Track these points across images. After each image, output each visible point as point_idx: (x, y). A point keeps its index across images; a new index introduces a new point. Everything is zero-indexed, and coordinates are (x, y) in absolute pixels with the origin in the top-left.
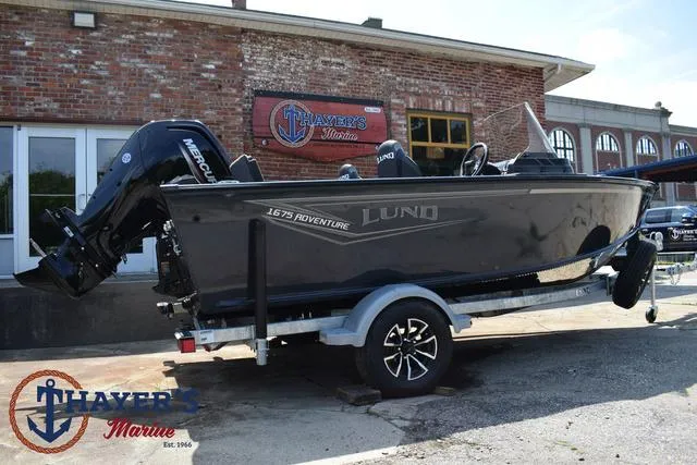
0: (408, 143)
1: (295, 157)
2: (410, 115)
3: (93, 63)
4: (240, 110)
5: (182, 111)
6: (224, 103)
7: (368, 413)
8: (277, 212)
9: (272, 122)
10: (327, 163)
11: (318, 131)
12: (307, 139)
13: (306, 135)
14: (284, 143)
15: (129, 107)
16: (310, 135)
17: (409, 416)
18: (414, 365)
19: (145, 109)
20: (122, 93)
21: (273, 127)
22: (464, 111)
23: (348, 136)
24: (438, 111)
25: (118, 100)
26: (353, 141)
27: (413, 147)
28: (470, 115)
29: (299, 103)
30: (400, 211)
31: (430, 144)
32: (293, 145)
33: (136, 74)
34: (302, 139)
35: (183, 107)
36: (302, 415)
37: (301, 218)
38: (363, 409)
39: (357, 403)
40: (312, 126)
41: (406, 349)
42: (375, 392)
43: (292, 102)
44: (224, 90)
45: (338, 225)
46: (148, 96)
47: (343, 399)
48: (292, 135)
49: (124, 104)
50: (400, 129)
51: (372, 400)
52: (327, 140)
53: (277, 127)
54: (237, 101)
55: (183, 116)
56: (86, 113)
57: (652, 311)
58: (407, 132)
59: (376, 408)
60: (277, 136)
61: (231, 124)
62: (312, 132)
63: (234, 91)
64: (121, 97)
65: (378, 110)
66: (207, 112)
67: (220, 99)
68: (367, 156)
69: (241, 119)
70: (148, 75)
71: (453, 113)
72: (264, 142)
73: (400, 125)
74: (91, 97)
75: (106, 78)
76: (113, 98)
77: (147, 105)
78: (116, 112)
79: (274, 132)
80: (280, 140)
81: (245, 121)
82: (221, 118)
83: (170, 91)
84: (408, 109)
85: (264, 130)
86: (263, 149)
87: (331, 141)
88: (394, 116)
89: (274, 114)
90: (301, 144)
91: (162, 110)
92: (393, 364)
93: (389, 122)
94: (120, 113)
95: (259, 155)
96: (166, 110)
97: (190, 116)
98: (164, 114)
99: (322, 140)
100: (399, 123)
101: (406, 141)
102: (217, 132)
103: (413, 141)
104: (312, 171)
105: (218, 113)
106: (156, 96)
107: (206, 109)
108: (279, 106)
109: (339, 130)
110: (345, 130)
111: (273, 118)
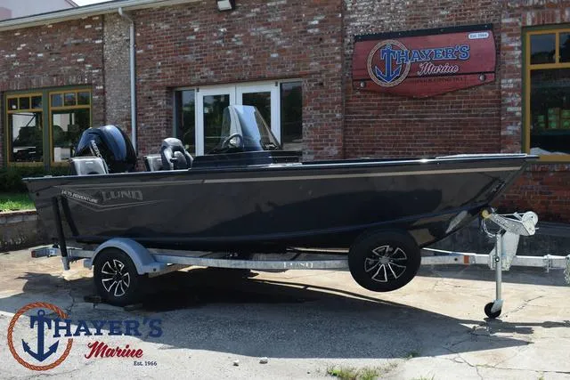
0: (523, 68)
2: (528, 35)
3: (233, 37)
4: (339, 58)
5: (293, 65)
6: (325, 53)
9: (369, 65)
10: (426, 99)
11: (415, 67)
12: (403, 77)
15: (257, 67)
16: (406, 73)
19: (267, 68)
20: (252, 57)
21: (370, 70)
23: (446, 69)
24: (567, 23)
25: (249, 64)
26: (453, 74)
27: (532, 71)
29: (395, 42)
31: (557, 65)
32: (389, 84)
33: (262, 40)
34: (397, 78)
35: (293, 62)
40: (409, 63)
43: (389, 42)
44: (326, 42)
46: (269, 56)
48: (388, 75)
49: (253, 66)
50: (513, 53)
52: (423, 76)
53: (373, 68)
54: (337, 50)
55: (294, 70)
56: (230, 76)
60: (373, 77)
61: (331, 71)
62: (408, 69)
63: (334, 41)
64: (251, 60)
65: (485, 35)
66: (312, 64)
67: (322, 51)
68: (470, 88)
69: (340, 66)
70: (269, 39)
72: (362, 85)
73: (512, 48)
74: (233, 64)
75: (242, 47)
76: (245, 62)
77: (268, 64)
78: (248, 73)
79: (371, 74)
80: (377, 81)
81: (342, 67)
82: (323, 67)
83: (285, 50)
84: (524, 27)
85: (362, 73)
86: (361, 91)
87: (427, 76)
88: (505, 39)
89: (371, 56)
90: (397, 82)
91: (279, 67)
93: (498, 48)
94: (250, 74)
95: (359, 97)
96: (281, 67)
97: (299, 70)
98: (280, 70)
99: (417, 77)
100: (513, 45)
101: (519, 66)
102: (320, 80)
103: (531, 64)
104: (409, 108)
105: (321, 63)
106: (275, 55)
107: (311, 61)
108: (376, 48)
109: (436, 64)
110: (443, 63)
111: (370, 60)
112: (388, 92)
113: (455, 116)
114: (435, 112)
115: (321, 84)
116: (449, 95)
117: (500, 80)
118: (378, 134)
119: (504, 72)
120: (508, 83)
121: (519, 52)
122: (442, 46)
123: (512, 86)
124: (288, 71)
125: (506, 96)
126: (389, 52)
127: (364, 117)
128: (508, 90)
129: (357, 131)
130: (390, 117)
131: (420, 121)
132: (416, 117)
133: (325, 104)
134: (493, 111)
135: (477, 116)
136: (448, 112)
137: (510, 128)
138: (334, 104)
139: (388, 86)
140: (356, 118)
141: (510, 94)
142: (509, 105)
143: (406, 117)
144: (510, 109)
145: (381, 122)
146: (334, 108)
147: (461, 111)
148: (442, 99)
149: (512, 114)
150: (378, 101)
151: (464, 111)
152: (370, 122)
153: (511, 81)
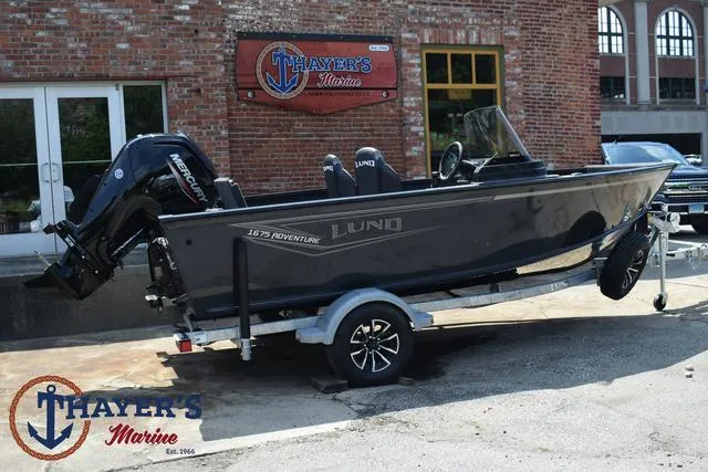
0: (423, 86)
1: (287, 110)
2: (425, 52)
3: (48, 11)
4: (220, 58)
5: (154, 63)
6: (201, 50)
7: (335, 399)
8: (256, 232)
9: (259, 71)
10: (326, 115)
11: (314, 78)
12: (301, 89)
13: (299, 83)
14: (273, 93)
15: (93, 61)
16: (304, 84)
17: (366, 402)
18: (378, 359)
19: (111, 62)
20: (84, 45)
21: (260, 76)
22: (493, 43)
23: (349, 82)
24: (461, 45)
25: (79, 54)
26: (355, 88)
27: (429, 91)
28: (500, 47)
29: (291, 46)
30: (366, 224)
31: (450, 86)
32: (284, 95)
34: (294, 88)
35: (154, 58)
36: (281, 400)
37: (278, 236)
38: (330, 396)
39: (327, 391)
40: (306, 72)
41: (372, 344)
42: (342, 382)
43: (282, 45)
45: (310, 240)
46: (114, 46)
47: (316, 387)
48: (283, 83)
49: (87, 58)
50: (413, 70)
51: (339, 389)
52: (324, 88)
53: (264, 75)
54: (217, 48)
55: (155, 69)
56: (45, 70)
57: (661, 297)
58: (422, 71)
59: (342, 395)
60: (265, 86)
61: (211, 75)
62: (306, 79)
63: (213, 35)
64: (84, 50)
65: (385, 48)
66: (182, 63)
67: (197, 46)
68: (372, 105)
69: (223, 69)
71: (478, 46)
72: (250, 94)
73: (413, 65)
74: (50, 52)
75: (65, 28)
76: (74, 51)
77: (113, 58)
78: (78, 68)
79: (262, 81)
80: (268, 90)
81: (226, 70)
82: (199, 68)
83: (139, 39)
84: (423, 45)
85: (250, 79)
86: (249, 102)
88: (405, 54)
89: (261, 60)
90: (293, 94)
91: (131, 63)
92: (359, 358)
93: (399, 62)
94: (83, 69)
95: (244, 109)
96: (136, 63)
97: (163, 69)
98: (133, 67)
99: (318, 88)
100: (412, 61)
101: (420, 84)
102: (194, 85)
103: (428, 82)
104: (307, 125)
105: (196, 63)
106: (123, 46)
107: (182, 59)
108: (266, 51)
109: (338, 75)
110: (345, 75)
111: (259, 65)
112: (284, 106)
113: (358, 135)
114: (336, 130)
115: (198, 91)
116: (351, 112)
117: (402, 97)
118: (273, 156)
119: (406, 90)
120: (410, 101)
121: (419, 70)
122: (342, 56)
123: (413, 105)
124: (146, 70)
125: (409, 114)
126: (282, 57)
127: (253, 136)
128: (412, 109)
129: (246, 153)
130: (287, 136)
131: (321, 141)
132: (317, 136)
133: (204, 117)
134: (395, 130)
135: (379, 135)
136: (350, 130)
137: (414, 148)
138: (217, 117)
139: (283, 98)
140: (243, 136)
141: (413, 113)
142: (412, 124)
143: (303, 136)
144: (414, 129)
145: (275, 141)
146: (217, 123)
147: (364, 130)
148: (343, 115)
149: (416, 134)
150: (269, 115)
151: (366, 130)
152: (262, 142)
153: (412, 99)
